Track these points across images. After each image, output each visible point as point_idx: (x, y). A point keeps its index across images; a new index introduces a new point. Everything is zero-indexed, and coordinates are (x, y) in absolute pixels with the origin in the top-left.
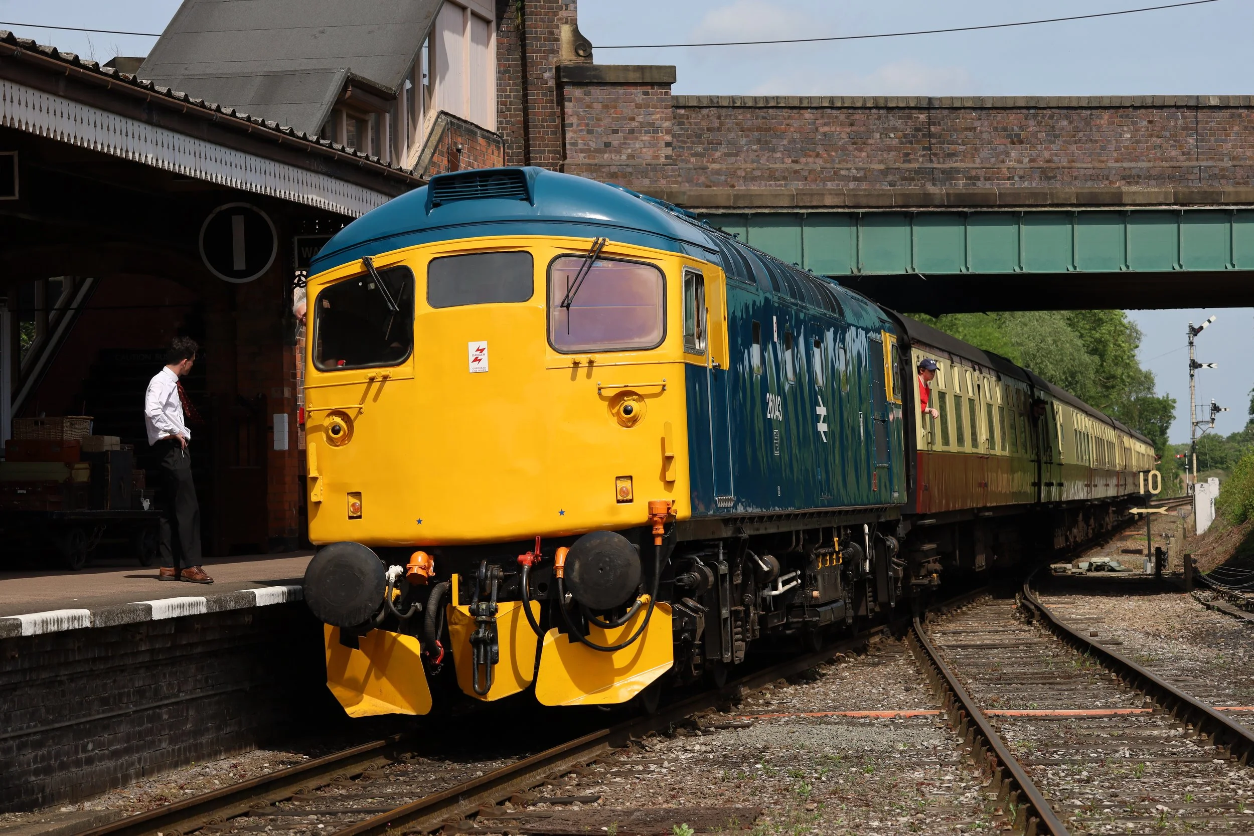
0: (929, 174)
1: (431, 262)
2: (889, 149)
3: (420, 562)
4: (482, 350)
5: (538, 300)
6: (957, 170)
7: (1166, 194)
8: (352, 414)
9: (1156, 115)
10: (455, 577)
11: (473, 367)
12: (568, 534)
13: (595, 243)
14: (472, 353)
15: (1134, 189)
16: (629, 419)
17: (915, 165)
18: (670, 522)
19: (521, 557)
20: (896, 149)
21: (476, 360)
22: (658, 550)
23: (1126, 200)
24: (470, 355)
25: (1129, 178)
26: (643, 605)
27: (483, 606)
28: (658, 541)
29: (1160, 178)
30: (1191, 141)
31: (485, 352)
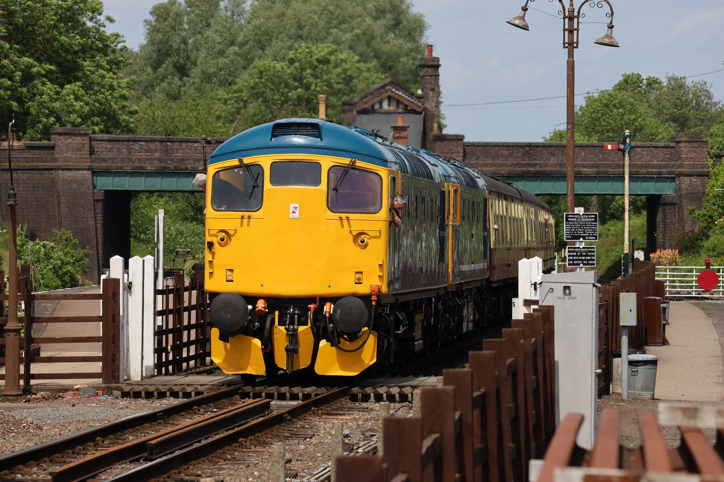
0: (530, 165)
1: (272, 164)
2: (519, 157)
3: (261, 304)
4: (296, 208)
5: (323, 186)
6: (537, 164)
7: (594, 171)
8: (231, 233)
9: (591, 149)
10: (277, 313)
11: (292, 215)
12: (331, 296)
13: (351, 161)
14: (292, 209)
15: (585, 169)
16: (364, 245)
17: (525, 162)
18: (379, 295)
19: (309, 306)
20: (521, 158)
21: (293, 212)
22: (373, 307)
23: (583, 173)
24: (291, 210)
25: (584, 166)
26: (365, 331)
27: (292, 327)
28: (374, 303)
29: (592, 166)
30: (601, 156)
31: (298, 209)
